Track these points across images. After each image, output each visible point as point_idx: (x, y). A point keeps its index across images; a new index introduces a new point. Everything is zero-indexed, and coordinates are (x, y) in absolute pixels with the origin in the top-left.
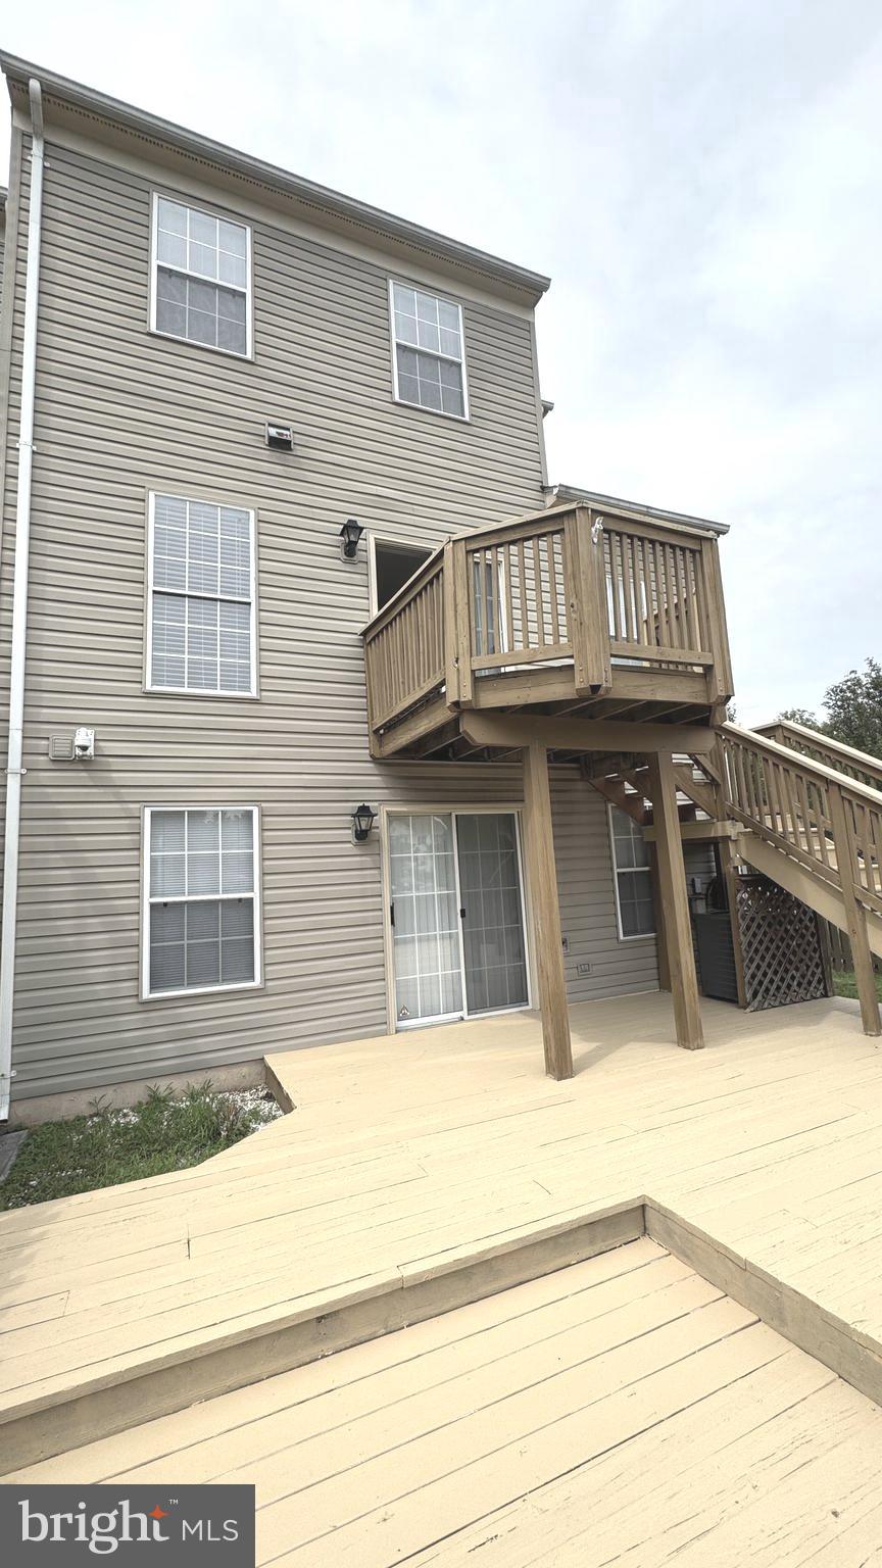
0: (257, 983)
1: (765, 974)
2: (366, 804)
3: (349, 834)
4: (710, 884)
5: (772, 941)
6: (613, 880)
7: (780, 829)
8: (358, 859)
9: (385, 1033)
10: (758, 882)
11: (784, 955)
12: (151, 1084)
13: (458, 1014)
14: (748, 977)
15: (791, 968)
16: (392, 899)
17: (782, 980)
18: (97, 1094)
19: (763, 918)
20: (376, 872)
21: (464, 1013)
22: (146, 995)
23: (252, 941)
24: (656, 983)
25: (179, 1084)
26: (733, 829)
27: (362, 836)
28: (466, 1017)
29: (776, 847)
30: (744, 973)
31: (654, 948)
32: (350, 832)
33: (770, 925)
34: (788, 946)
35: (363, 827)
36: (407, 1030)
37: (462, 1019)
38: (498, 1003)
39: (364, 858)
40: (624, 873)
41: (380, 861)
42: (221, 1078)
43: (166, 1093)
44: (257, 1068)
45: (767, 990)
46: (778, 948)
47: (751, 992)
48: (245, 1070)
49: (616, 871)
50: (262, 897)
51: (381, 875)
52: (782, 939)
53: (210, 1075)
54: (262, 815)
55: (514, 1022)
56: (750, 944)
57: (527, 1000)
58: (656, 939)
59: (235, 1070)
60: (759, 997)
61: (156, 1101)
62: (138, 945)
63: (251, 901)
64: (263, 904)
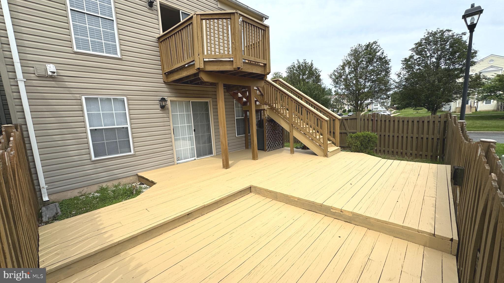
0: (132, 152)
1: (271, 143)
2: (164, 97)
3: (158, 107)
4: (258, 122)
5: (273, 135)
6: (235, 121)
7: (277, 107)
8: (162, 114)
9: (174, 165)
10: (271, 121)
11: (275, 138)
12: (101, 185)
13: (194, 158)
14: (267, 144)
15: (276, 141)
16: (173, 127)
17: (274, 144)
18: (81, 190)
19: (271, 130)
20: (168, 118)
21: (196, 158)
22: (93, 158)
23: (129, 141)
24: (245, 147)
25: (110, 184)
26: (266, 107)
27: (163, 107)
28: (196, 159)
29: (276, 112)
30: (266, 143)
31: (244, 138)
32: (158, 106)
33: (272, 131)
34: (276, 136)
35: (163, 105)
36: (180, 163)
37: (195, 159)
38: (205, 154)
39: (163, 114)
40: (237, 119)
41: (169, 115)
42: (123, 181)
43: (106, 187)
44: (136, 177)
45: (271, 147)
46: (274, 137)
47: (267, 147)
48: (131, 178)
49: (236, 118)
50: (131, 127)
51: (169, 119)
52: (275, 135)
53: (120, 180)
54: (128, 100)
55: (211, 159)
56: (268, 136)
57: (212, 153)
58: (245, 136)
59: (128, 178)
60: (269, 148)
61: (102, 190)
62: (88, 143)
63: (127, 128)
64: (132, 129)
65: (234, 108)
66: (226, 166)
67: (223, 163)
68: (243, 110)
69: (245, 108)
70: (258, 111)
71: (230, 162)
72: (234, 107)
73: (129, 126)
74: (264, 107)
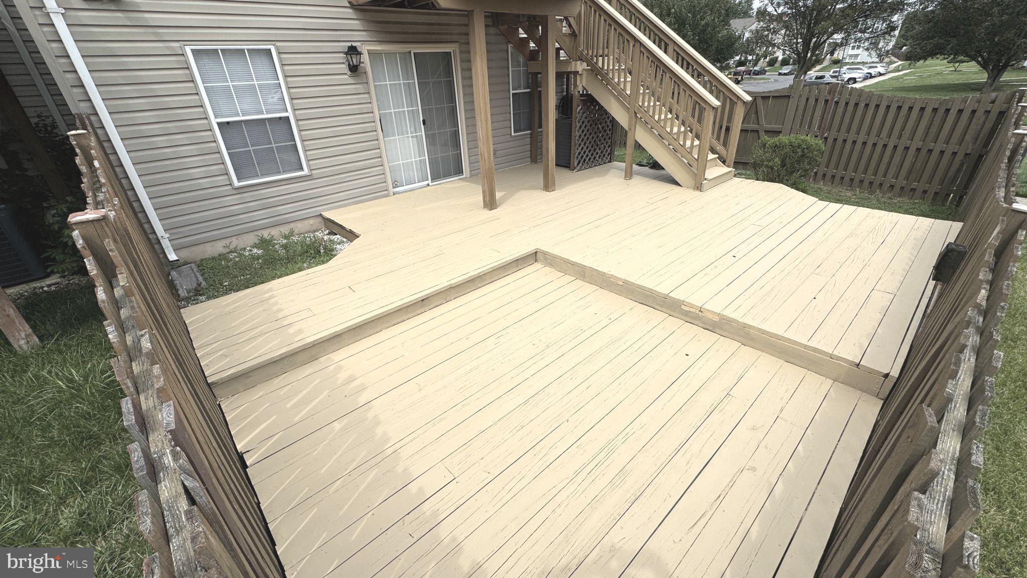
0: (306, 172)
1: (585, 152)
2: (353, 44)
3: (344, 68)
4: (561, 99)
5: (590, 134)
6: (509, 98)
7: (606, 68)
8: (353, 86)
9: (387, 196)
10: (589, 100)
11: (595, 141)
12: (259, 233)
13: (426, 183)
14: (577, 154)
15: (597, 148)
16: (379, 113)
17: (592, 155)
18: (227, 241)
19: (588, 122)
20: (366, 96)
21: (429, 182)
22: (236, 184)
23: (295, 146)
24: (529, 159)
25: (275, 232)
26: (580, 67)
27: (354, 69)
28: (431, 184)
29: (602, 80)
30: (575, 151)
31: (529, 139)
32: (344, 66)
33: (591, 126)
34: (598, 136)
35: (355, 63)
36: (399, 193)
37: (428, 185)
38: (447, 175)
39: (357, 86)
40: (515, 94)
41: (369, 88)
42: (299, 227)
43: (269, 237)
44: (319, 219)
45: (585, 160)
46: (593, 138)
47: (577, 162)
48: (311, 221)
49: (512, 92)
50: (295, 115)
51: (370, 98)
52: (595, 134)
53: (292, 225)
54: (279, 52)
55: (457, 185)
56: (580, 136)
57: (462, 172)
58: (531, 134)
59: (306, 222)
60: (580, 164)
61: (264, 243)
62: (219, 152)
63: (287, 118)
64: (297, 120)
65: (508, 67)
66: (490, 203)
67: (484, 198)
68: (529, 71)
69: (534, 67)
70: (564, 77)
71: (498, 195)
72: (508, 65)
73: (290, 114)
74: (576, 65)
